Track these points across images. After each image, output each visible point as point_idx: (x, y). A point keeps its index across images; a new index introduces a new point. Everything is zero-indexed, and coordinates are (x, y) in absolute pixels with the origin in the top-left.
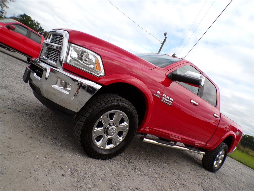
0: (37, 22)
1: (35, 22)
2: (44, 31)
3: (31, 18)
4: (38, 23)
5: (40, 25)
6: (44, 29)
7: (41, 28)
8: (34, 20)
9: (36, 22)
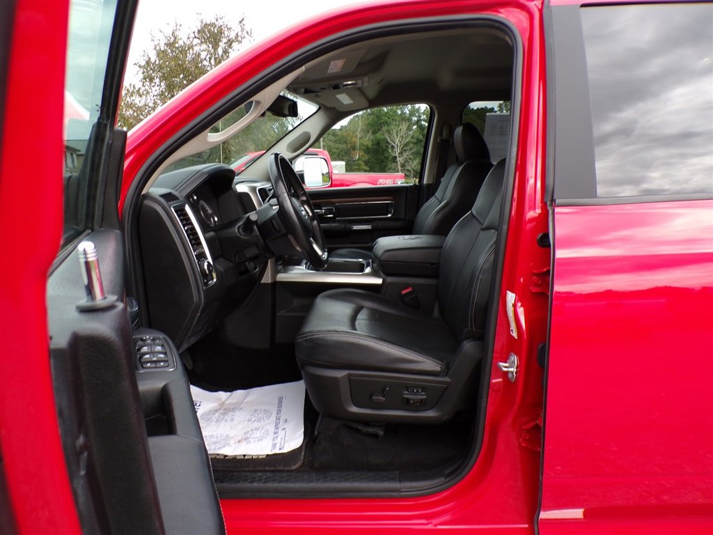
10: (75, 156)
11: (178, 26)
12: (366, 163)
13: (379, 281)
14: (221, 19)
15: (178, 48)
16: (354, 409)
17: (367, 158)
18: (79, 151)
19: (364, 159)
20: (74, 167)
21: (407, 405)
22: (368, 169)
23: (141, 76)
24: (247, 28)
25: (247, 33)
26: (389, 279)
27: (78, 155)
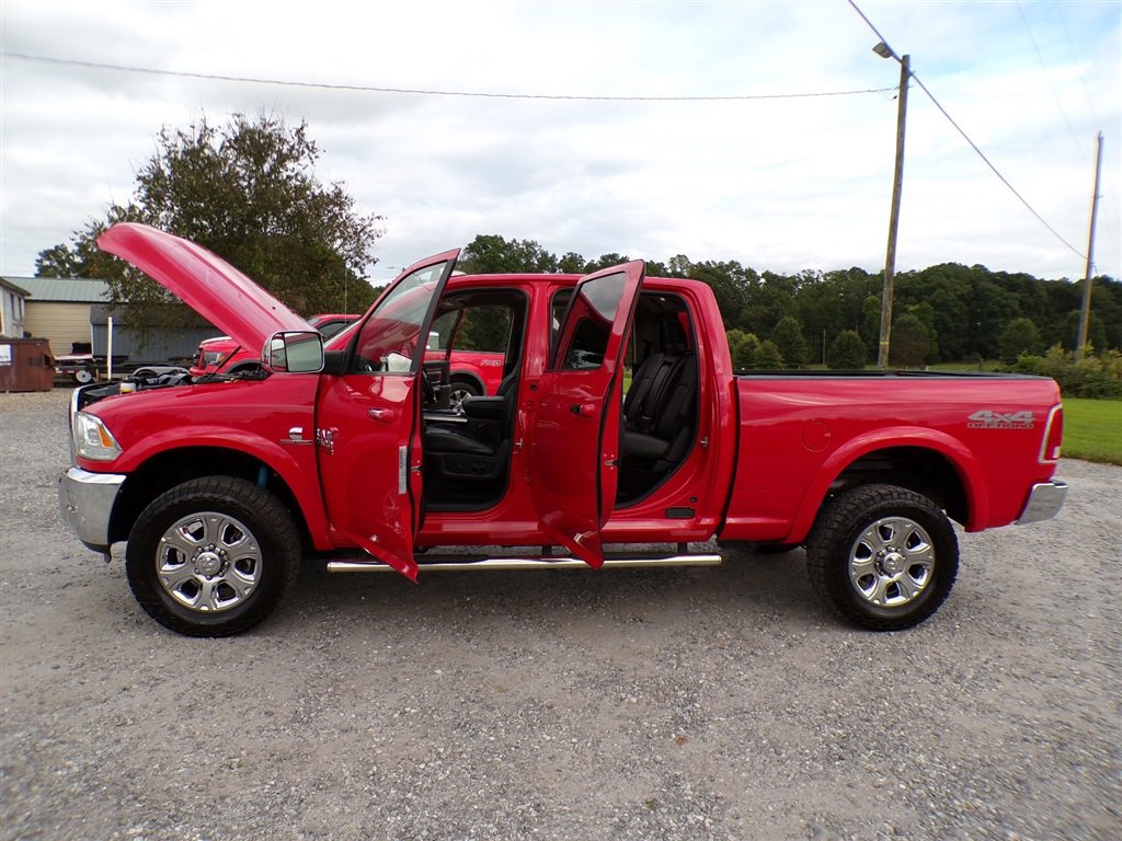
0: (525, 243)
1: (518, 244)
2: (558, 262)
3: (501, 239)
4: (528, 245)
5: (536, 249)
6: (554, 256)
7: (545, 254)
8: (514, 241)
9: (521, 242)
10: (22, 302)
11: (207, 131)
12: (471, 334)
13: (466, 421)
14: (271, 125)
15: (202, 159)
16: (447, 473)
17: (472, 327)
18: (29, 295)
19: (468, 328)
20: (21, 318)
21: (475, 470)
22: (473, 343)
23: (143, 193)
24: (308, 139)
25: (307, 147)
26: (472, 420)
27: (26, 301)
